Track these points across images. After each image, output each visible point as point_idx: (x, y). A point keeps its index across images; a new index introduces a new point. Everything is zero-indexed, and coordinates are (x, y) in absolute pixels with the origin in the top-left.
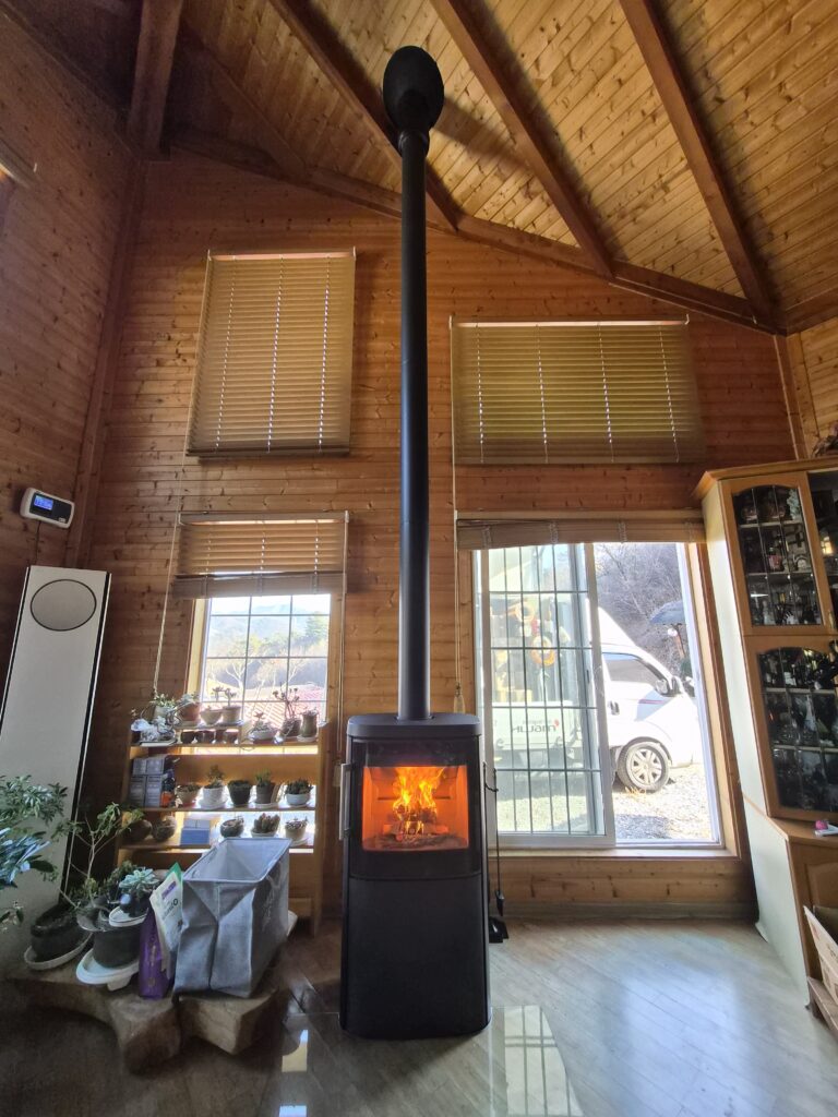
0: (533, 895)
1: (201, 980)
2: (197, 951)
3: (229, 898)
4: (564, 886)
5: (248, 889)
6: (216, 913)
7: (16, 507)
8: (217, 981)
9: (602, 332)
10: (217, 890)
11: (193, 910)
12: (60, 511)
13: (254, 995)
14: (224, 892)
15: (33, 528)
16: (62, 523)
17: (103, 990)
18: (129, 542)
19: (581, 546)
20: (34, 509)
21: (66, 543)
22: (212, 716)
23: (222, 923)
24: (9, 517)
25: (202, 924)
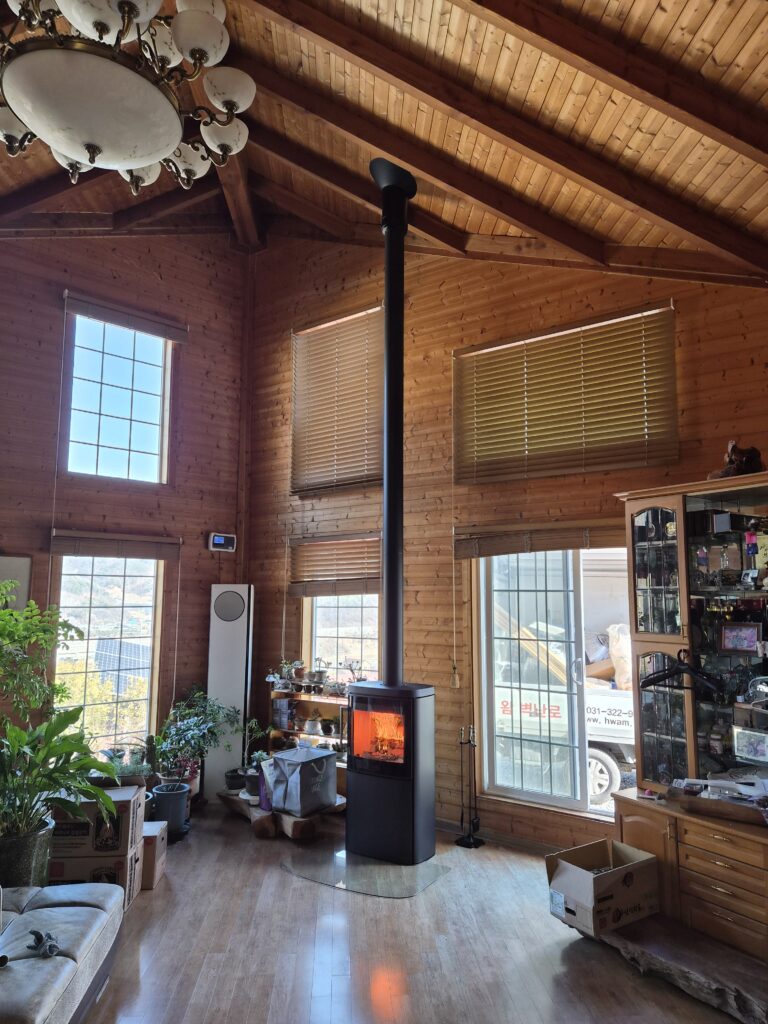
0: (512, 830)
1: (281, 805)
2: (279, 792)
3: (291, 768)
4: (535, 829)
5: (298, 765)
6: (287, 774)
7: (206, 546)
8: (288, 806)
9: (584, 337)
10: (287, 763)
11: (277, 772)
12: (228, 542)
13: (302, 817)
14: (289, 765)
15: (216, 556)
16: (231, 550)
17: (247, 802)
18: (267, 557)
19: (570, 552)
20: (215, 545)
21: (235, 561)
22: (312, 675)
23: (290, 780)
24: (203, 551)
25: (281, 780)
